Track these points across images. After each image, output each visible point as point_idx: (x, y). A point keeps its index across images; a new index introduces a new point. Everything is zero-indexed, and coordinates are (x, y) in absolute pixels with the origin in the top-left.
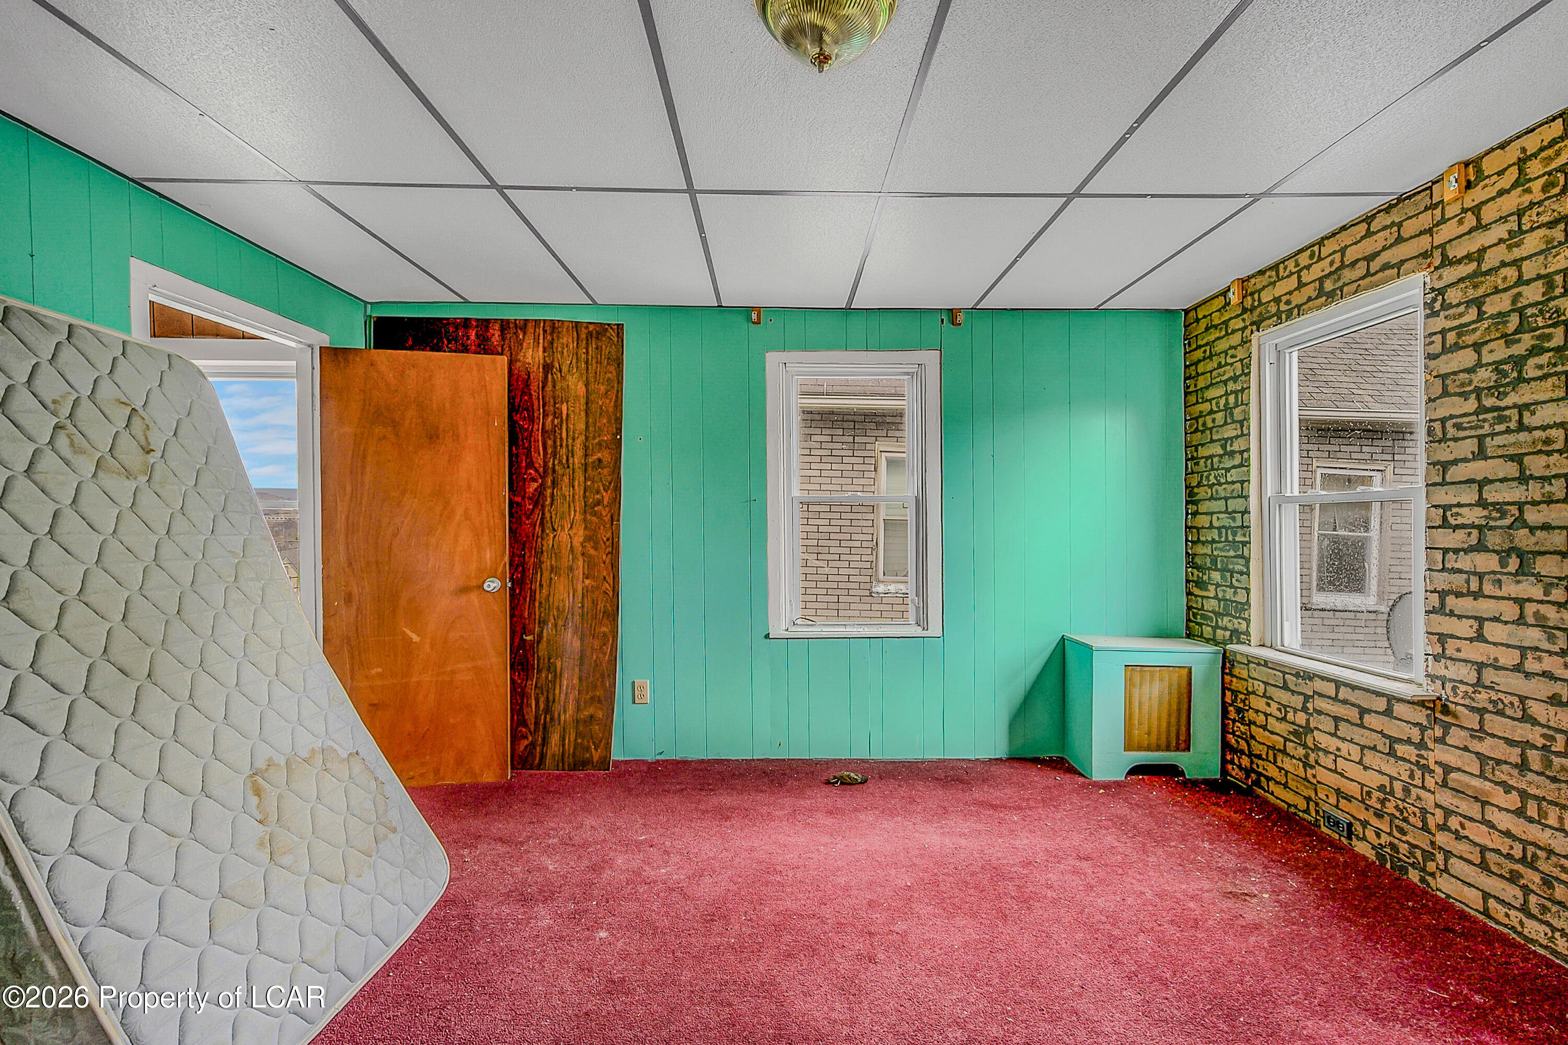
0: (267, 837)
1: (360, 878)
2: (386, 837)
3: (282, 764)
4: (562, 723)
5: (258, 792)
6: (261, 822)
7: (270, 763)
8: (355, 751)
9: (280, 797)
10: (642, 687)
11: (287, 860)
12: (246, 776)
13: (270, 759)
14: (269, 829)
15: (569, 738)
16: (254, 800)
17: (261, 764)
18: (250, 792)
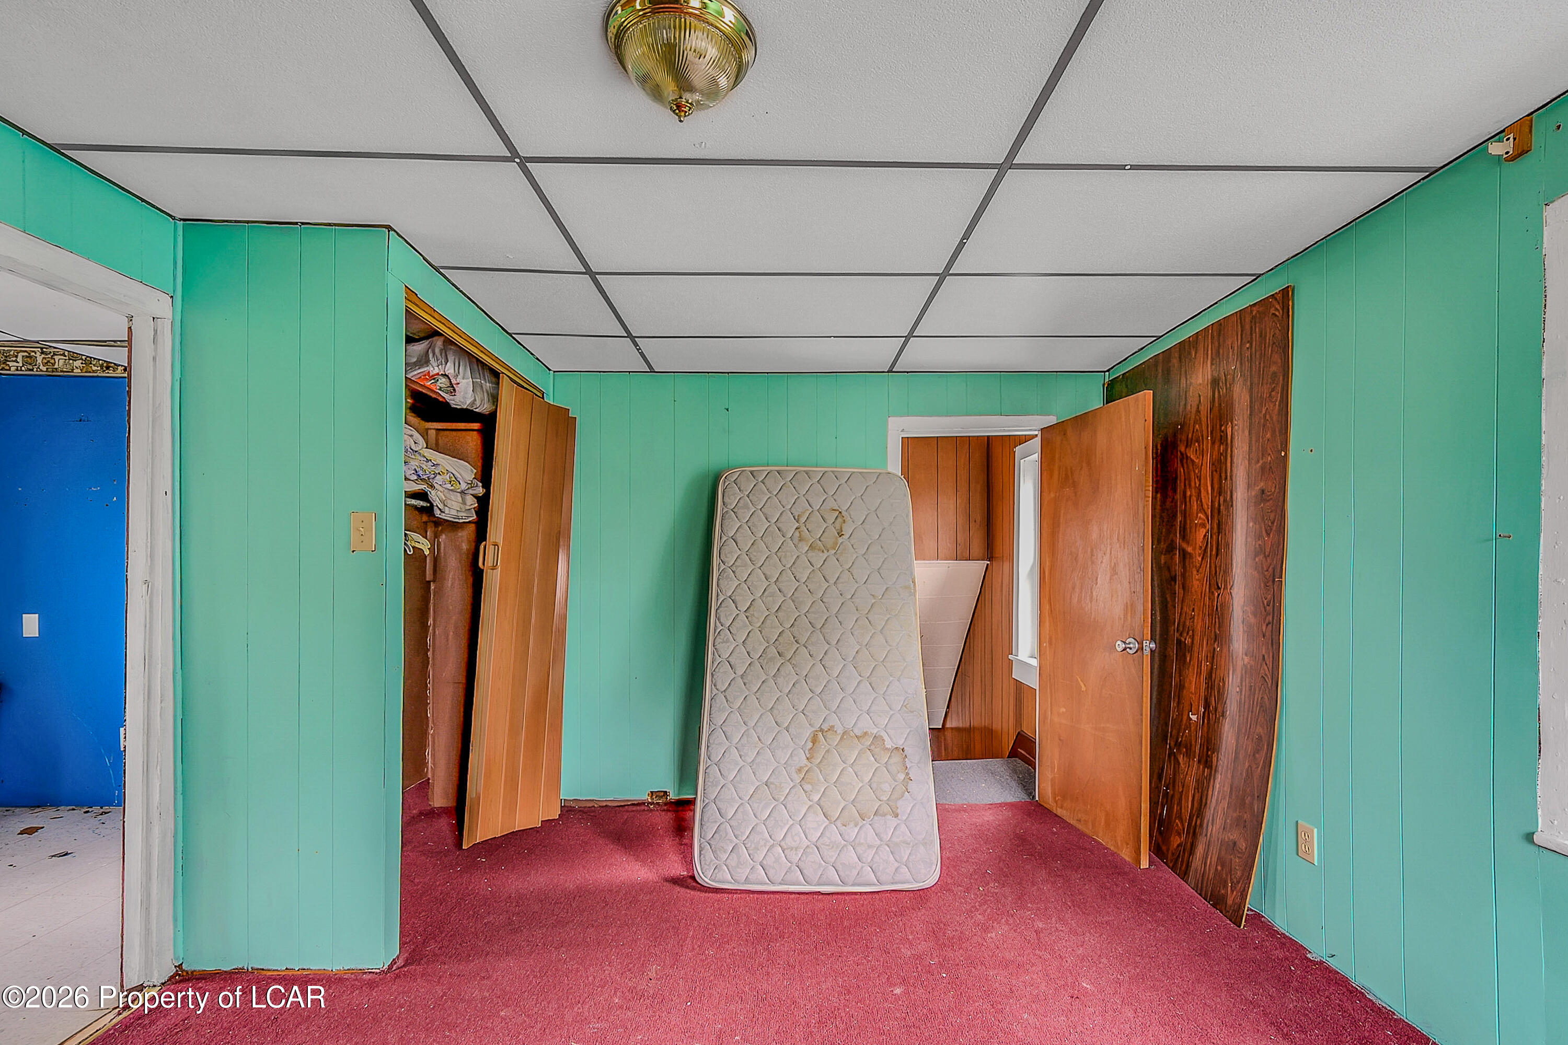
0: (806, 769)
1: (844, 827)
2: (884, 815)
3: (838, 732)
4: (1209, 835)
5: (814, 740)
6: (808, 759)
7: (831, 728)
8: (902, 747)
9: (828, 751)
10: (1309, 835)
11: (808, 787)
12: (814, 729)
13: (832, 727)
14: (809, 765)
15: (1211, 858)
16: (810, 745)
17: (825, 727)
18: (810, 740)
